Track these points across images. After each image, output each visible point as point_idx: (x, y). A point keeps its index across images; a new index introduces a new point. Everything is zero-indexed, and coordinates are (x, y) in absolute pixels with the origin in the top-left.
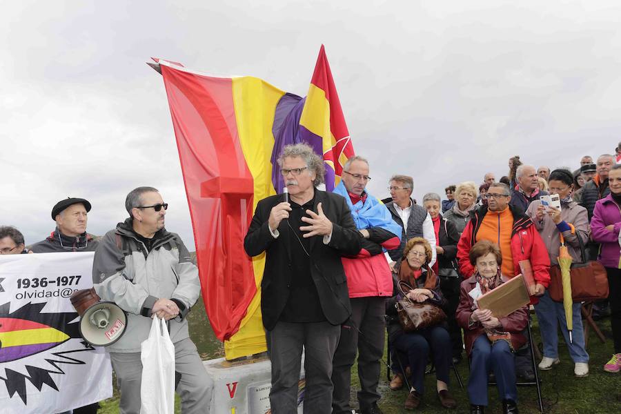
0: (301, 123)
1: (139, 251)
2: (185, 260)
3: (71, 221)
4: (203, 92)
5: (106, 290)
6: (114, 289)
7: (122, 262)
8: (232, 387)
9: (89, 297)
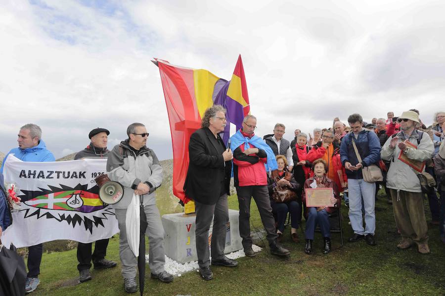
0: (228, 94)
1: (132, 156)
2: (156, 164)
3: (99, 140)
4: (178, 76)
5: (113, 175)
6: (118, 174)
7: (122, 161)
8: (189, 226)
9: (104, 179)
